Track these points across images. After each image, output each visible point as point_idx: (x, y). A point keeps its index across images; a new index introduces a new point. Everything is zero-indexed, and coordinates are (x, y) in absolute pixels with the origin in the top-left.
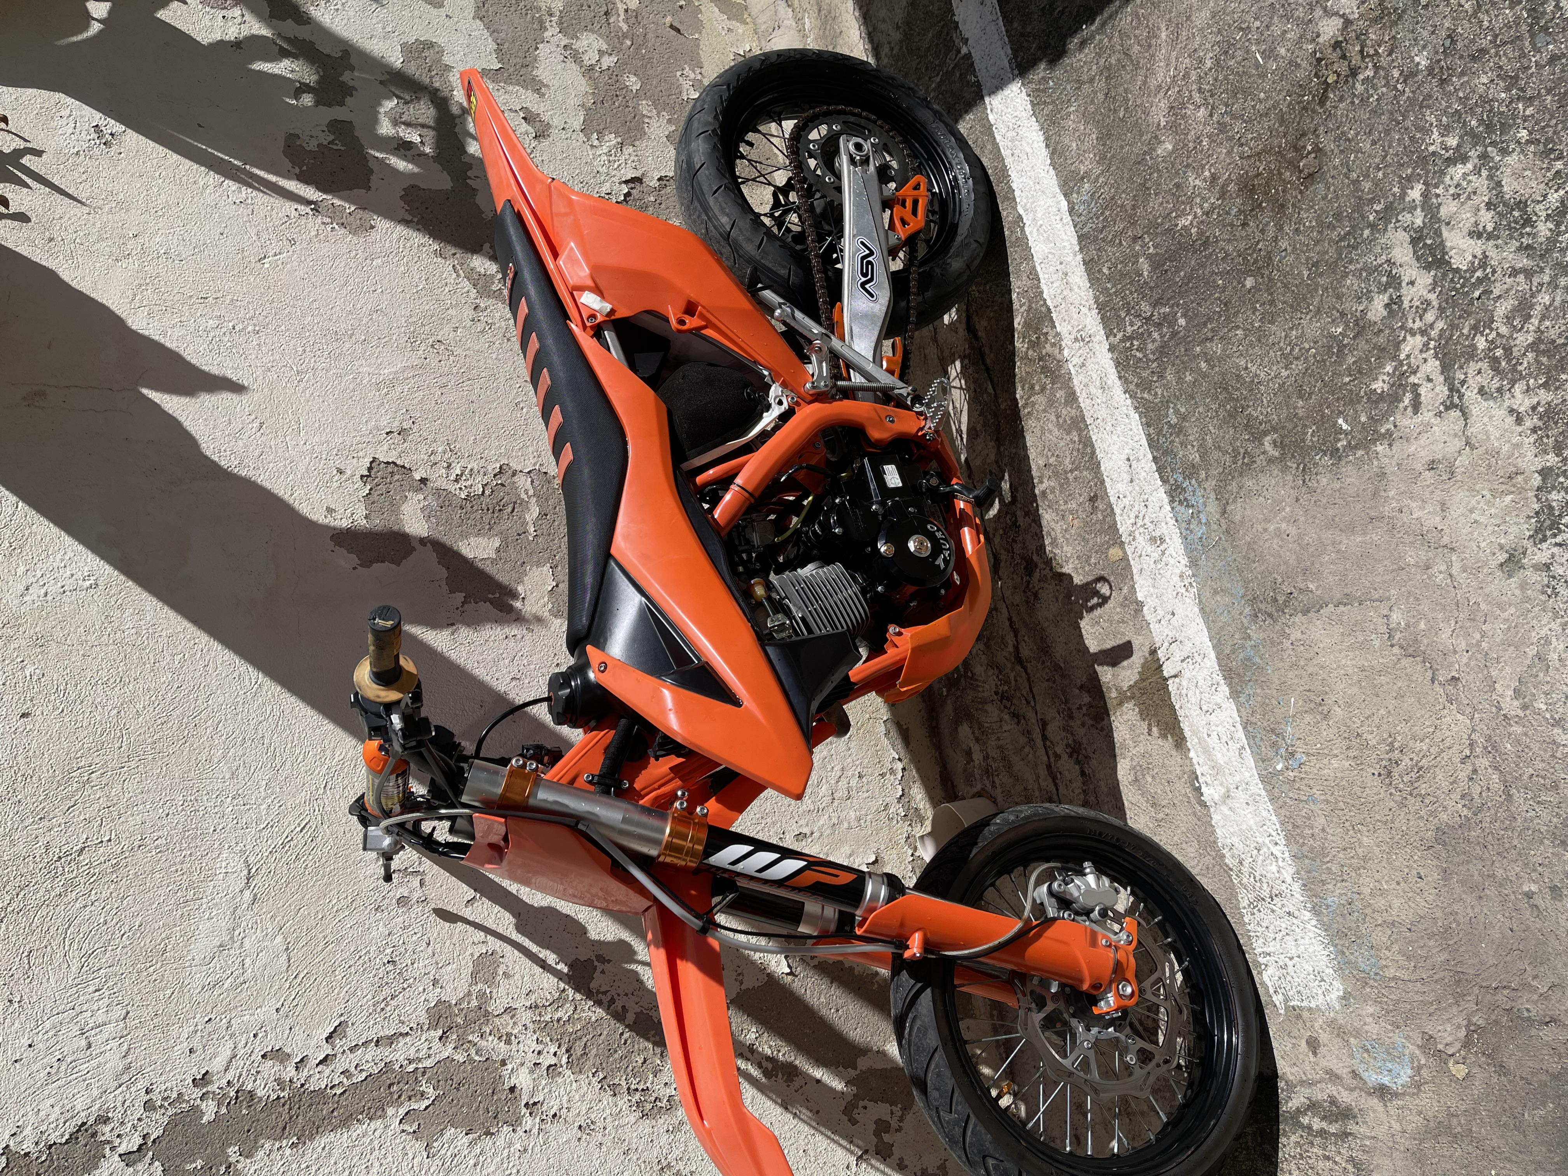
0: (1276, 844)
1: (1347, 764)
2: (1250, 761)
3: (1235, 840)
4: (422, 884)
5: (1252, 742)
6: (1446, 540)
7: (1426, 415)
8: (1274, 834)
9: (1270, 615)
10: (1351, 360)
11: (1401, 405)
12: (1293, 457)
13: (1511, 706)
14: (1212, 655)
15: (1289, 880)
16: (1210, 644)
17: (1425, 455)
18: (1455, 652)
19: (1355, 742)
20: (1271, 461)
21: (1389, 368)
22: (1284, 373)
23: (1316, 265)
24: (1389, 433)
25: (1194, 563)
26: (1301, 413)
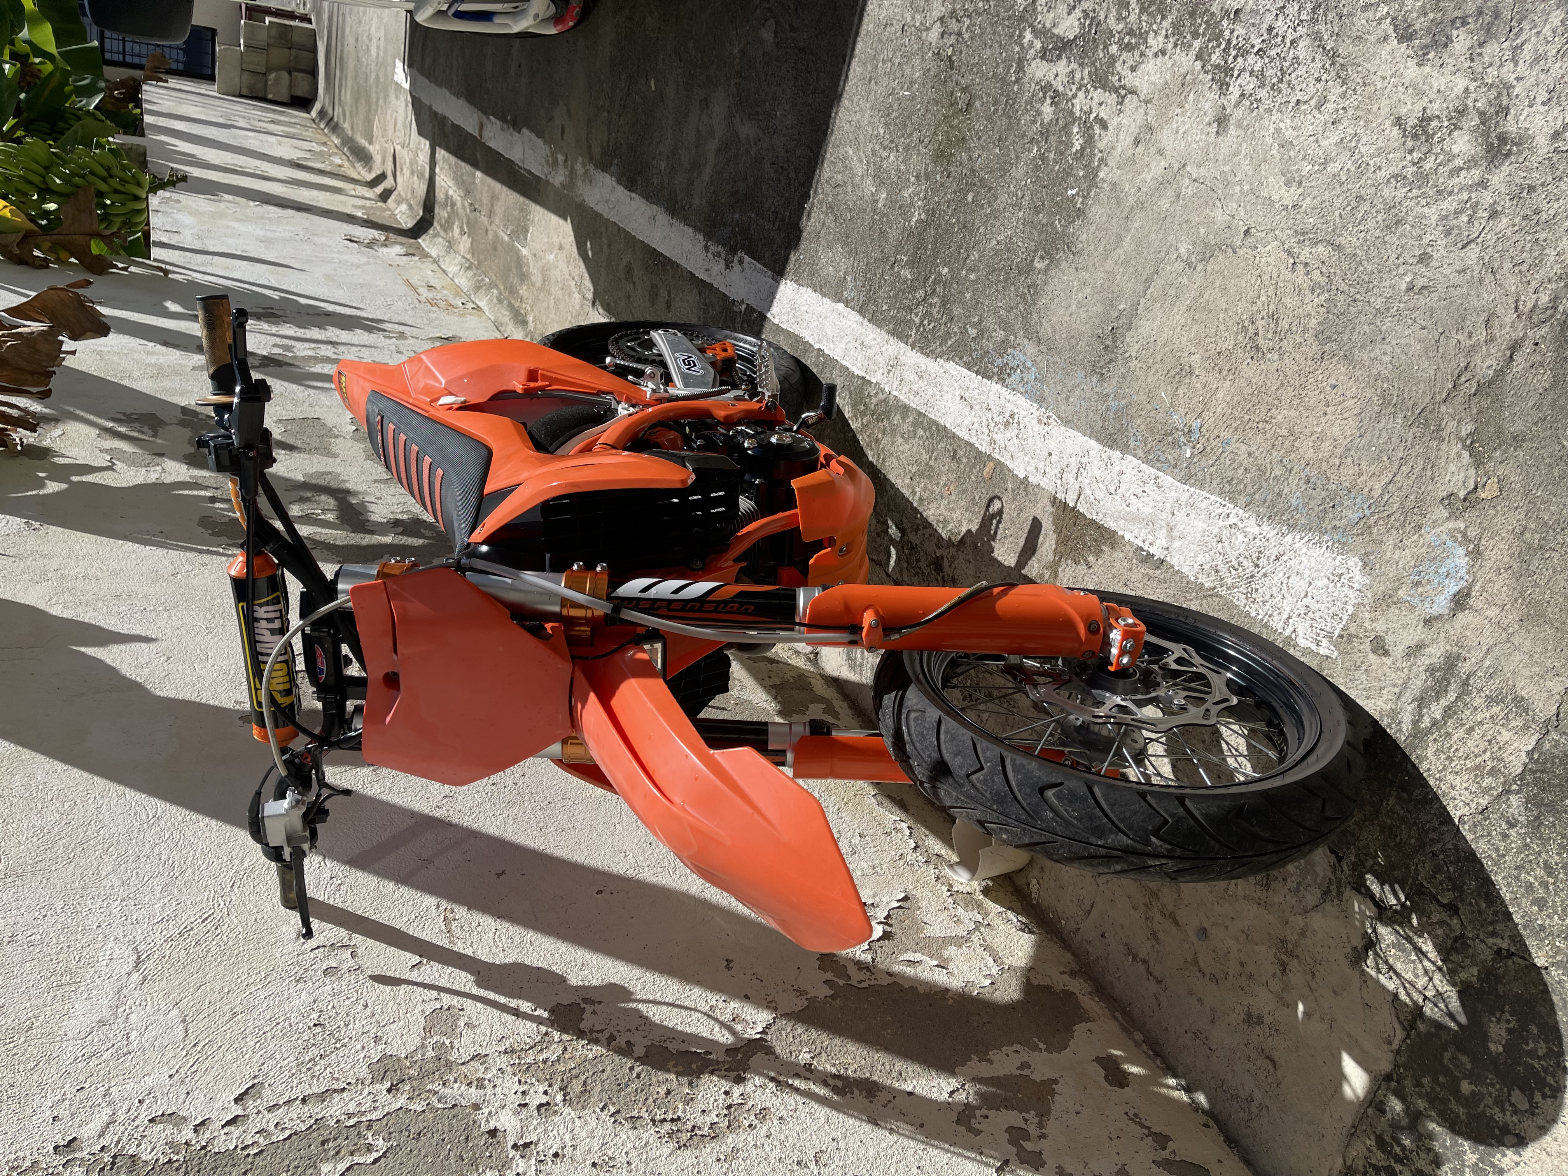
0: (1228, 515)
1: (1228, 383)
2: (1167, 480)
3: (1201, 558)
4: (353, 955)
5: (1159, 465)
6: (1176, 166)
7: (1112, 124)
8: (1220, 510)
9: (1111, 361)
10: (1052, 156)
11: (1096, 137)
12: (1057, 249)
13: (1290, 196)
14: (1093, 443)
15: (1256, 530)
16: (1086, 438)
17: (1130, 140)
18: (1233, 217)
19: (1221, 362)
20: (1046, 271)
21: (1075, 130)
22: (1021, 214)
23: (1000, 139)
24: (1101, 160)
25: (1040, 400)
26: (1044, 221)
